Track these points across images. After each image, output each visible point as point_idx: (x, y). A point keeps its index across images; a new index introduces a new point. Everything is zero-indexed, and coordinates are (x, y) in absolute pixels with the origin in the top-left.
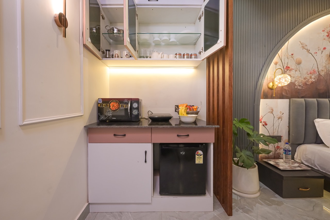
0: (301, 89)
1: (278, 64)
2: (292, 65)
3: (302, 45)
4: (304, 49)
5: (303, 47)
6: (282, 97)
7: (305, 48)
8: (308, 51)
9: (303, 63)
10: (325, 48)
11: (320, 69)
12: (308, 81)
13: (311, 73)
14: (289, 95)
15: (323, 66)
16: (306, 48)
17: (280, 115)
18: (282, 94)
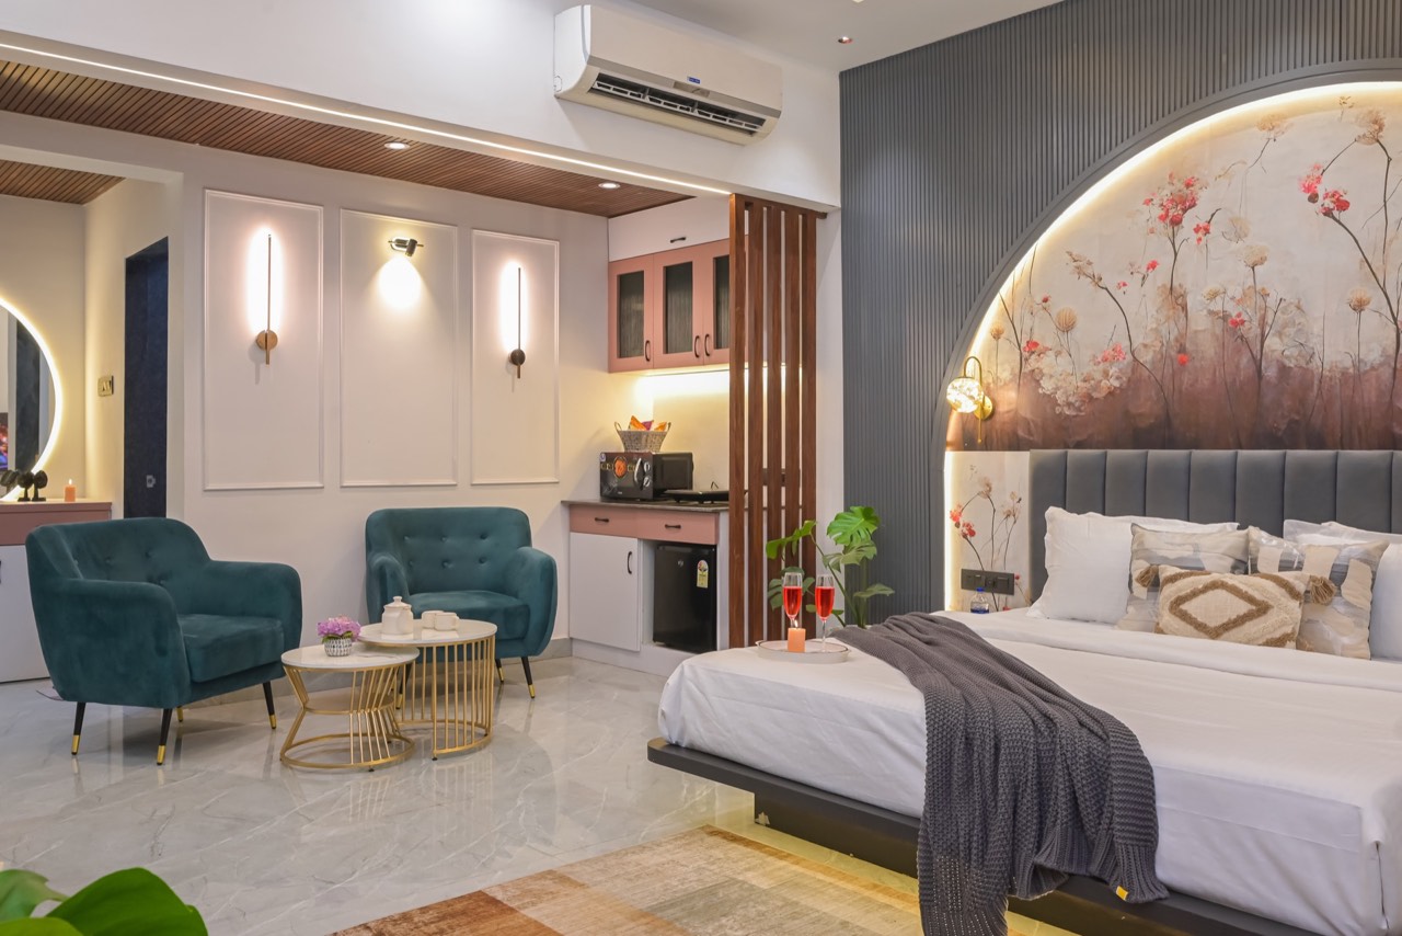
0: (1074, 416)
1: (1003, 336)
2: (1046, 335)
3: (1075, 264)
4: (1082, 277)
5: (1080, 271)
6: (1015, 444)
7: (1084, 274)
8: (1097, 280)
9: (1079, 325)
10: (1153, 266)
11: (1137, 343)
12: (1097, 387)
13: (1105, 360)
14: (1036, 438)
15: (1149, 328)
16: (1089, 271)
17: (1010, 503)
18: (1015, 433)
